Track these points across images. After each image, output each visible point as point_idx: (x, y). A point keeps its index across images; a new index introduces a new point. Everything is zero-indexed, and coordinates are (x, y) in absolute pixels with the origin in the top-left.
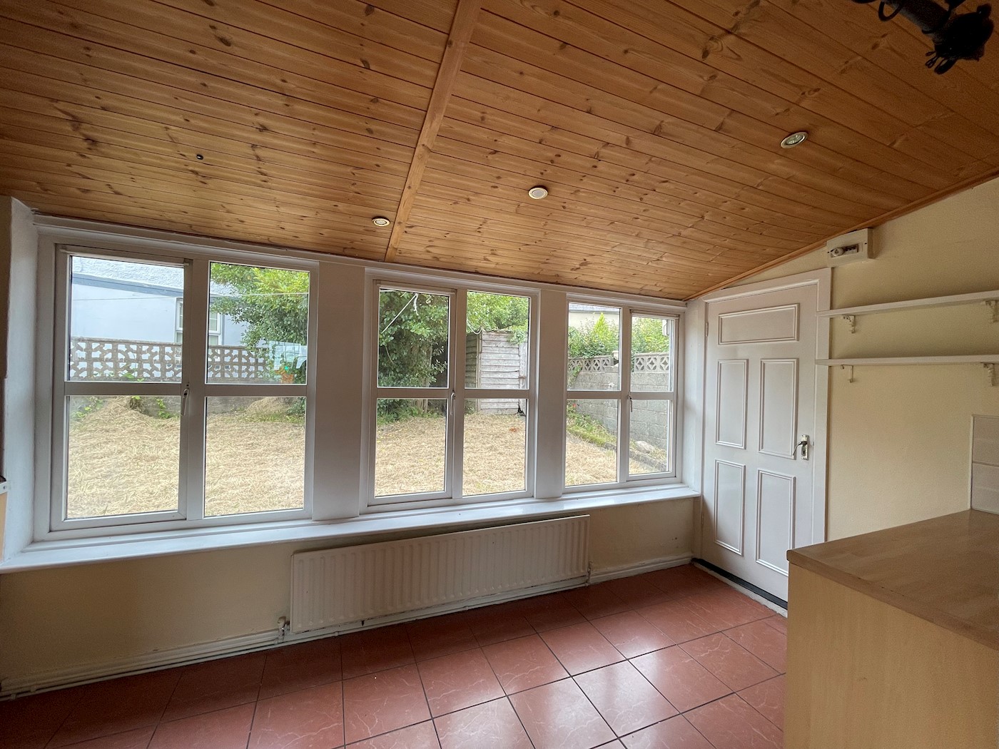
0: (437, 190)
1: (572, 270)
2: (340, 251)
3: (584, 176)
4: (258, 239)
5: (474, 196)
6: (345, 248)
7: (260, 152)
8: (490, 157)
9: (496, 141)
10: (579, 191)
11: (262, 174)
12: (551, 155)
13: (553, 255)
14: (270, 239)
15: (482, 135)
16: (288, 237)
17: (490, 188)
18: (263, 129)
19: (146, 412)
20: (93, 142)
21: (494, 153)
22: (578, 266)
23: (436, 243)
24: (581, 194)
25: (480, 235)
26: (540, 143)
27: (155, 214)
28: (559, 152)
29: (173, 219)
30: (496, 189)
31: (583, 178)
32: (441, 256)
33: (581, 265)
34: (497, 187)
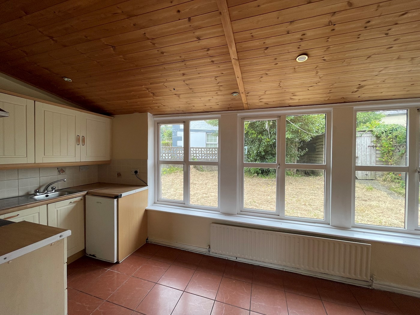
0: (250, 75)
1: (353, 92)
2: (227, 109)
3: (328, 38)
4: (201, 111)
5: (267, 71)
6: (228, 108)
7: (187, 82)
8: (265, 51)
9: (264, 43)
10: (329, 48)
11: (191, 89)
12: (299, 36)
13: (332, 88)
14: (204, 110)
15: (256, 43)
16: (209, 108)
17: (274, 65)
18: (184, 74)
19: (198, 169)
20: (153, 94)
21: (267, 49)
22: (356, 90)
23: (262, 97)
24: (332, 49)
25: (281, 88)
26: (288, 33)
27: (173, 109)
28: (303, 33)
29: (178, 110)
30: (277, 65)
31: (328, 40)
32: (268, 102)
33: (359, 88)
34: (277, 64)
